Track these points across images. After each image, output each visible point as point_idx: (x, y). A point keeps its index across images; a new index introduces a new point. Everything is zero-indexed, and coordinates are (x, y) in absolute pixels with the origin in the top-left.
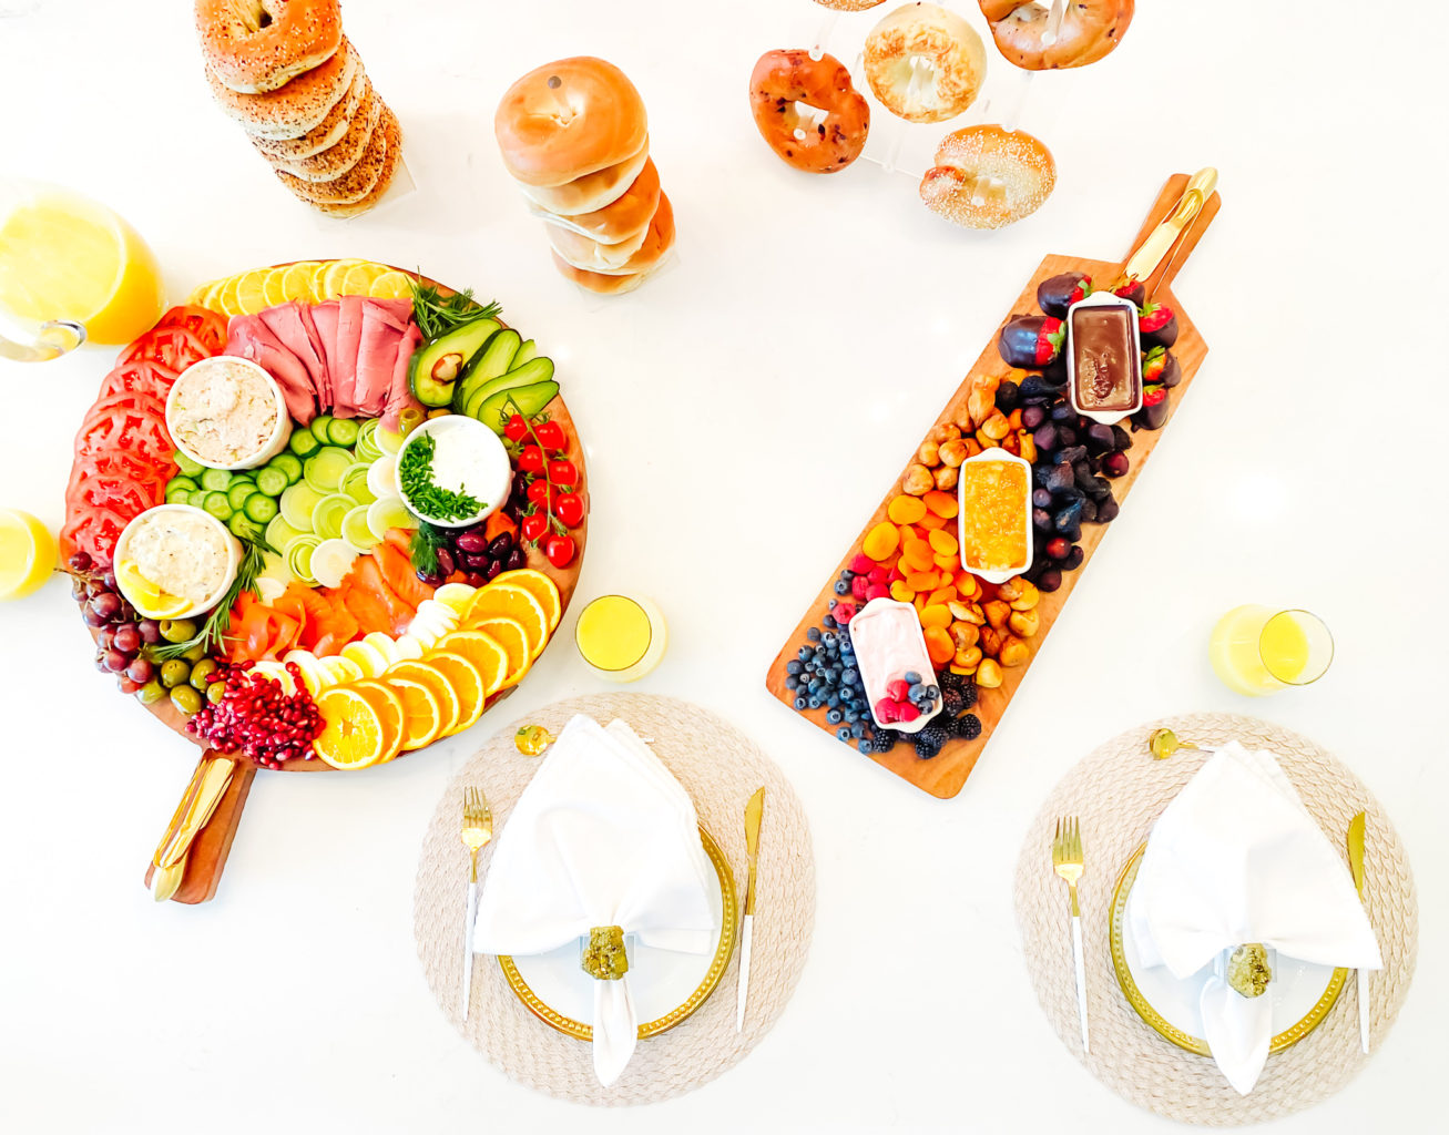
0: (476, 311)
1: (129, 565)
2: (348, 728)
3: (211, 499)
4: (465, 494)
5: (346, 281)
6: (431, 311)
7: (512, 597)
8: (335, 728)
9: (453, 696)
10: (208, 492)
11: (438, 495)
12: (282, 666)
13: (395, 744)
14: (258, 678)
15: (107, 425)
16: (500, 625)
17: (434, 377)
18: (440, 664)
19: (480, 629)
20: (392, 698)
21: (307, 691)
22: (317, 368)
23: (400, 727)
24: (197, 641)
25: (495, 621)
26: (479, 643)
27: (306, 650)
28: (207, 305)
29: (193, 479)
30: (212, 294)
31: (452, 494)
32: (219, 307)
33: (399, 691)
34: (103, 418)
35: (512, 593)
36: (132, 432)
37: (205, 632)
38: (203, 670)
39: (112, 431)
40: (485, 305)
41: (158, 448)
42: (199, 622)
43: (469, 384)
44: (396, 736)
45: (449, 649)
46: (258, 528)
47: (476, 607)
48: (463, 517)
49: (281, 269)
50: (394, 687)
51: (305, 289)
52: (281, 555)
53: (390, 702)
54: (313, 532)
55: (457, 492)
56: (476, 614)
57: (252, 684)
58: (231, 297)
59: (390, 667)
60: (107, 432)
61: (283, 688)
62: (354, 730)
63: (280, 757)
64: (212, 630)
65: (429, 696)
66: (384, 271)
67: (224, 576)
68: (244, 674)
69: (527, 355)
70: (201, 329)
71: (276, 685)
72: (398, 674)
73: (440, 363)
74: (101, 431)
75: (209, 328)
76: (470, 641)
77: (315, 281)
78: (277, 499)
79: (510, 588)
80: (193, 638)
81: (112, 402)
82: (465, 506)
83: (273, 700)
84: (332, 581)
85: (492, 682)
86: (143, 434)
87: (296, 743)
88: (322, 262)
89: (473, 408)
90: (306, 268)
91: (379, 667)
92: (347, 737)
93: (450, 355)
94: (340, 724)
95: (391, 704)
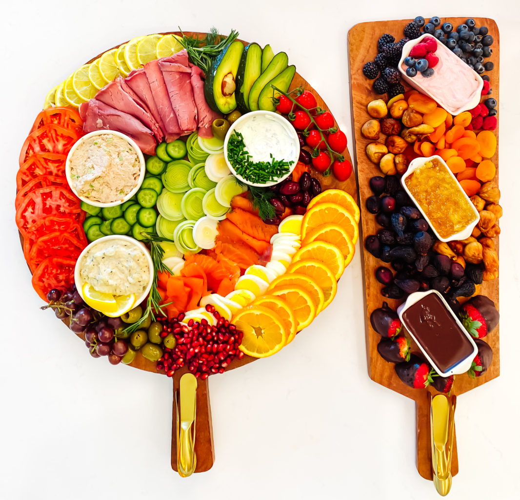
0: (224, 41)
1: (87, 288)
2: (259, 332)
3: (115, 224)
4: (275, 160)
5: (139, 55)
6: (199, 53)
7: (326, 211)
8: (250, 333)
9: (316, 288)
10: (110, 221)
11: (260, 166)
12: (203, 309)
13: (292, 330)
14: (191, 323)
15: (32, 203)
16: (326, 232)
17: (224, 94)
18: (300, 271)
19: (316, 240)
20: (280, 304)
21: (223, 318)
22: (147, 116)
23: (291, 319)
24: (146, 316)
25: (323, 231)
26: (319, 248)
27: (212, 293)
28: (58, 104)
29: (97, 216)
30: (58, 96)
31: (269, 163)
32: (67, 102)
33: (282, 298)
34: (27, 201)
35: (326, 209)
36: (49, 202)
37: (149, 308)
38: (156, 331)
39: (37, 207)
40: (228, 35)
41: (69, 206)
42: (143, 306)
43: (245, 89)
44: (291, 326)
45: (302, 260)
46: (150, 230)
47: (308, 227)
48: (281, 175)
49: (95, 62)
50: (278, 296)
51: (114, 68)
52: (173, 241)
53: (279, 306)
54: (185, 219)
55: (270, 160)
56: (310, 232)
57: (190, 328)
58: (73, 93)
59: (271, 284)
60: (33, 209)
61: (209, 323)
62: (263, 331)
63: (224, 365)
64: (152, 305)
65: (302, 293)
66: (159, 38)
67: (149, 271)
68: (182, 323)
69: (268, 57)
70: (62, 121)
71: (204, 322)
72: (278, 287)
73: (224, 85)
74: (30, 209)
75: (67, 118)
76: (314, 250)
77: (119, 61)
78: (154, 208)
79: (323, 207)
80: (142, 316)
81: (27, 188)
82: (280, 167)
83: (207, 333)
84: (209, 245)
85: (338, 270)
86: (56, 201)
87: (230, 353)
88: (118, 47)
89: (253, 105)
90: (109, 55)
91: (263, 284)
92: (260, 337)
93: (226, 76)
94: (252, 331)
95: (281, 307)
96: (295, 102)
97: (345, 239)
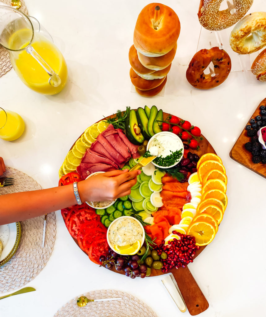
0: (125, 113)
1: (116, 247)
2: (201, 233)
3: (115, 214)
4: (173, 153)
5: (91, 136)
6: (117, 122)
7: (206, 165)
8: (197, 236)
9: (218, 201)
10: (112, 214)
11: (168, 158)
12: (172, 234)
13: (216, 225)
14: (169, 243)
15: (74, 222)
16: (211, 174)
17: (137, 135)
18: (207, 197)
19: (208, 180)
20: (205, 216)
21: (182, 234)
22: (107, 160)
23: (213, 220)
24: (148, 249)
25: (209, 174)
26: (211, 183)
27: (172, 225)
28: (66, 173)
29: (105, 215)
30: (64, 170)
31: (171, 154)
32: (69, 171)
33: (205, 212)
34: (71, 222)
35: (206, 164)
36: (81, 218)
37: (148, 244)
38: (155, 254)
39: (77, 223)
40: (126, 110)
41: (91, 215)
42: (145, 245)
43: (145, 128)
44: (215, 223)
45: (206, 191)
46: (131, 210)
47: (201, 176)
48: (179, 157)
49: (73, 148)
50: (203, 212)
51: (83, 147)
52: (144, 210)
53: (205, 217)
54: (144, 198)
55: (171, 153)
56: (203, 177)
57: (170, 245)
58: (70, 165)
59: (197, 209)
60: (76, 224)
61: (178, 239)
62: (203, 232)
63: (193, 255)
64: (149, 243)
65: (213, 206)
66: (97, 125)
67: (140, 227)
68: (165, 245)
69: (148, 111)
70: (71, 180)
71: (174, 239)
72: (201, 209)
73: (135, 130)
74: (74, 225)
75: (72, 177)
76: (209, 184)
77: (84, 143)
78: (129, 200)
79: (204, 164)
80: (146, 250)
81: (68, 217)
82: (177, 154)
83: (179, 244)
84: (160, 204)
85: (224, 188)
86: (84, 216)
87: (193, 248)
88: (80, 137)
89: (151, 134)
90: (78, 142)
91: (193, 211)
92: (203, 235)
93: (134, 126)
94: (198, 234)
95: (206, 217)
96: (169, 123)
97: (220, 174)
